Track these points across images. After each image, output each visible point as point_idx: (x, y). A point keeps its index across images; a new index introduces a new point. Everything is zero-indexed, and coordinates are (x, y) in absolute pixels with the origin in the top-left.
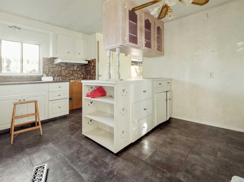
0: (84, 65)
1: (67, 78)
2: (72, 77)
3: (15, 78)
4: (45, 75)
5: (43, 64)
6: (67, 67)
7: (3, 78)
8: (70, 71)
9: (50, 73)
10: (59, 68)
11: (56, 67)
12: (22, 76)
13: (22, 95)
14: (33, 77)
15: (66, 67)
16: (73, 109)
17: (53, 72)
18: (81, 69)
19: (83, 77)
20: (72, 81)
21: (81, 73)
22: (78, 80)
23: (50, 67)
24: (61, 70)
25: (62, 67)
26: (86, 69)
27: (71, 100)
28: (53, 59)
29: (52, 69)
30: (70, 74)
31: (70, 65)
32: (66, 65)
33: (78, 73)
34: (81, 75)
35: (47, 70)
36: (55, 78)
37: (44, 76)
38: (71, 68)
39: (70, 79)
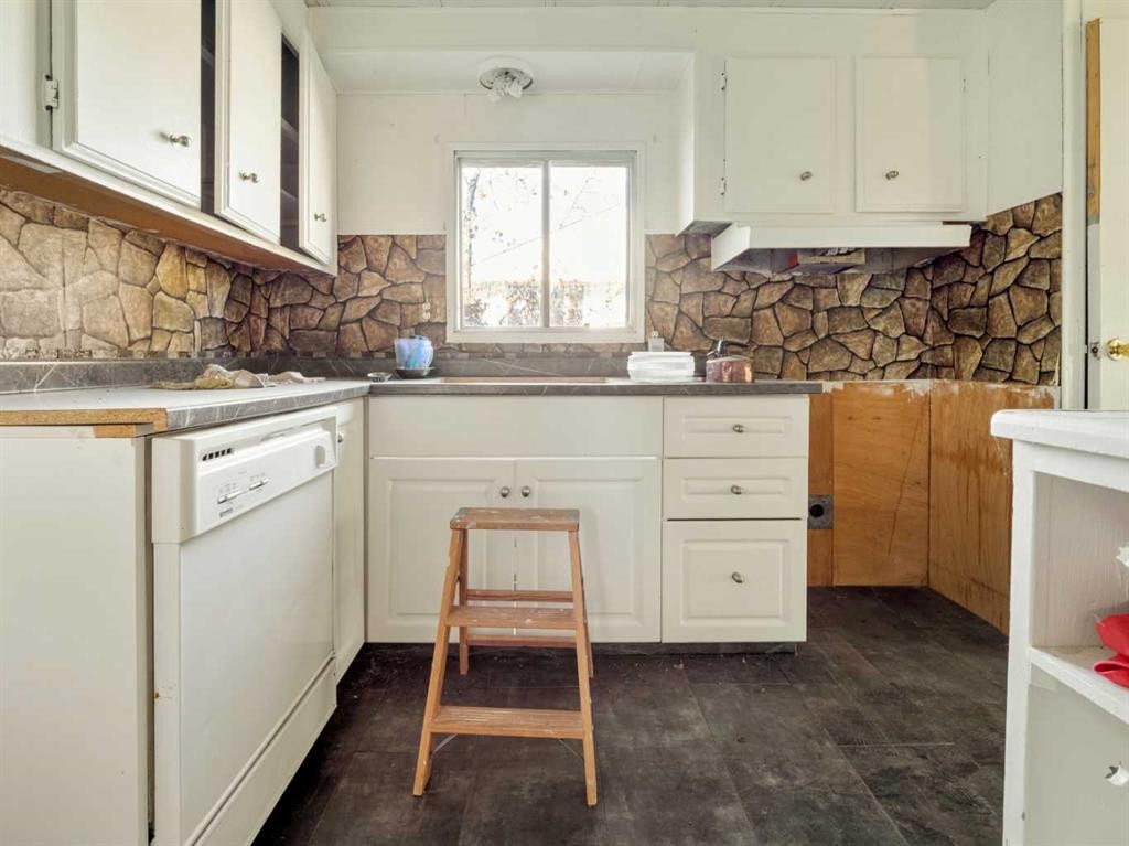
0: (922, 270)
1: (794, 363)
2: (829, 360)
3: (514, 355)
4: (656, 340)
5: (646, 273)
6: (795, 285)
7: (466, 355)
8: (812, 313)
9: (686, 330)
10: (737, 297)
11: (719, 291)
12: (544, 345)
13: (515, 462)
14: (597, 355)
15: (790, 285)
16: (835, 583)
17: (701, 325)
18: (903, 296)
19: (913, 356)
20: (828, 386)
21: (897, 331)
22: (873, 378)
23: (688, 289)
24: (754, 310)
25: (757, 289)
26: (945, 294)
27: (822, 518)
28: (702, 241)
29: (697, 305)
30: (815, 334)
31: (814, 270)
32: (786, 277)
33: (876, 331)
34: (898, 339)
35: (668, 309)
36: (706, 358)
37: (650, 345)
38: (824, 292)
39: (814, 368)
